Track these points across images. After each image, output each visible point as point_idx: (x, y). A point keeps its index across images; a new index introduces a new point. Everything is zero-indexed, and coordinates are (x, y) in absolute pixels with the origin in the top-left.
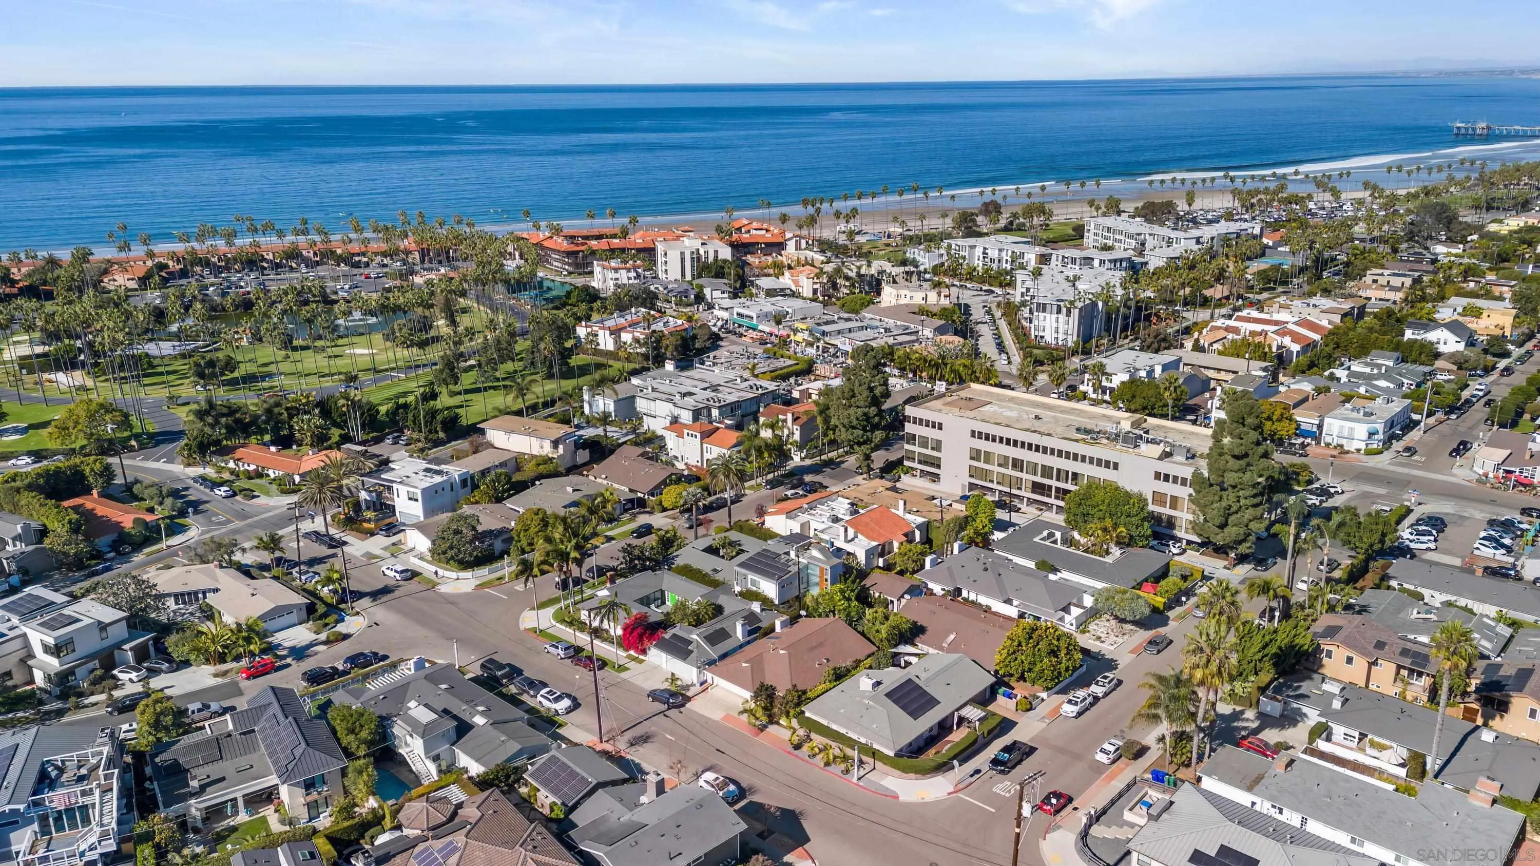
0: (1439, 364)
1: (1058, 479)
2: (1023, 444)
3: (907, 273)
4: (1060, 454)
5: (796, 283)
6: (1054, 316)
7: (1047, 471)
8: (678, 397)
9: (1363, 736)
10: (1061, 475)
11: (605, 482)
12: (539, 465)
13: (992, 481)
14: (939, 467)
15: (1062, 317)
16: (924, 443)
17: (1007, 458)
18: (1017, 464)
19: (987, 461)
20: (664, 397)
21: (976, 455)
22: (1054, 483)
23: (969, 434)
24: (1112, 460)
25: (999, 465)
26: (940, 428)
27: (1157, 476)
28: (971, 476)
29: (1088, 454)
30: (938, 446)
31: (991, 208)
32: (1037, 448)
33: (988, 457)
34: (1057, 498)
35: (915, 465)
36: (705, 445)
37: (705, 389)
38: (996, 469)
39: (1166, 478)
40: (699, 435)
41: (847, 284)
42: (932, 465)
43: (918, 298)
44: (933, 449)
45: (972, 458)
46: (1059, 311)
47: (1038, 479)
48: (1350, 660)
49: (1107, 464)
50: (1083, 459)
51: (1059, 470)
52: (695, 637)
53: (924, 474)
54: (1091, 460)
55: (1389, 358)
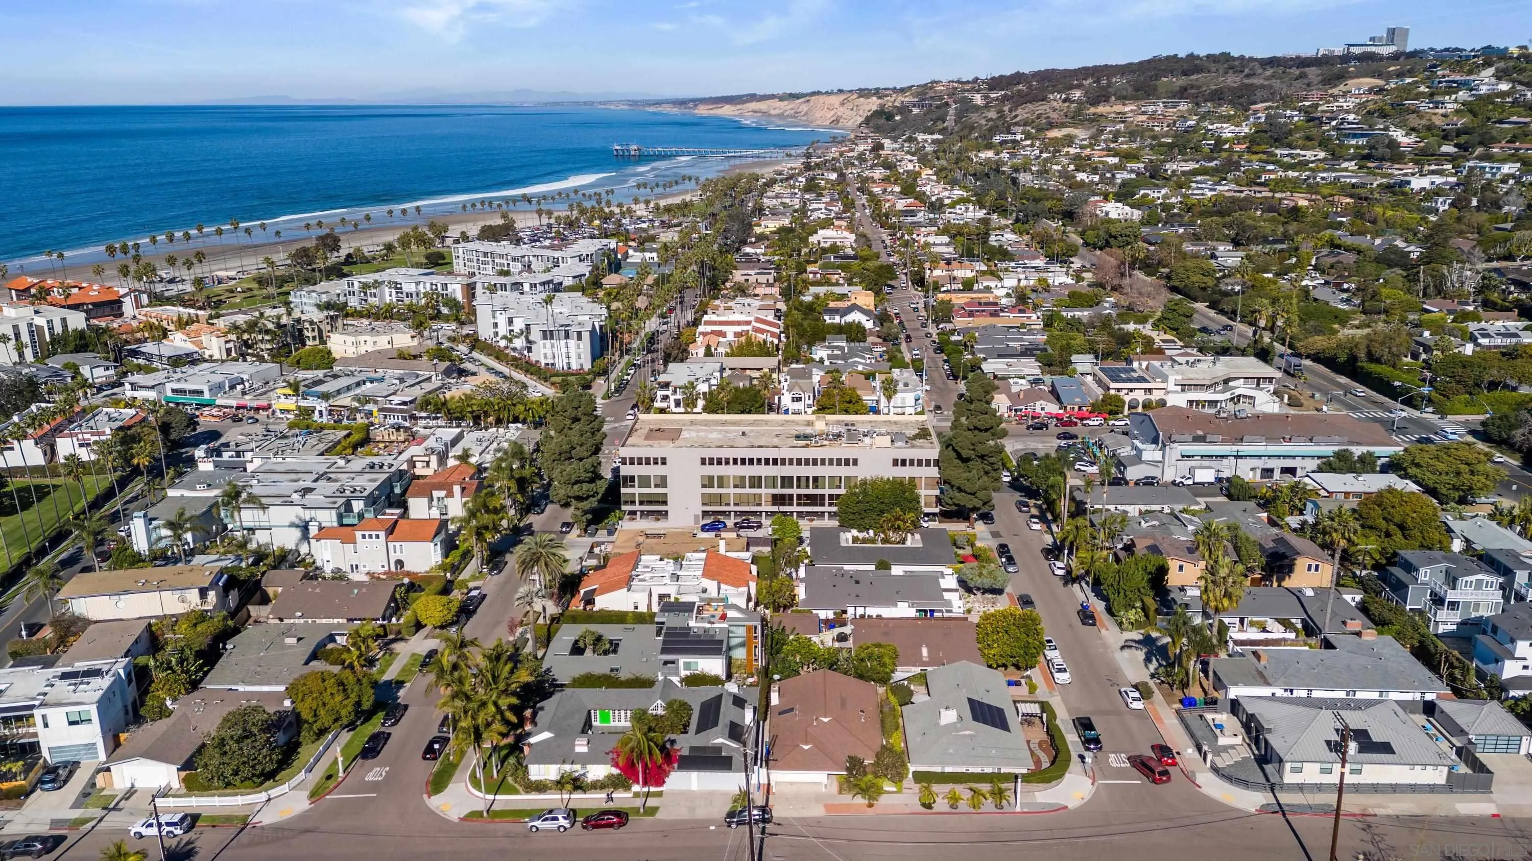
0: (871, 339)
1: (799, 487)
2: (759, 460)
3: (332, 317)
4: (799, 462)
5: (199, 344)
6: (563, 342)
7: (787, 481)
8: (296, 497)
9: (1242, 621)
10: (802, 481)
11: (302, 621)
12: (195, 625)
13: (728, 504)
14: (665, 503)
15: (572, 343)
16: (645, 481)
17: (743, 478)
18: (756, 482)
19: (721, 486)
20: (279, 501)
21: (708, 482)
22: (795, 491)
23: (699, 462)
24: (851, 457)
25: (735, 486)
26: (664, 462)
27: (895, 463)
28: (704, 504)
29: (819, 457)
30: (663, 482)
31: (329, 241)
32: (775, 462)
33: (722, 483)
34: (799, 504)
35: (637, 507)
36: (391, 545)
37: (316, 481)
38: (732, 491)
39: (904, 463)
40: (382, 534)
41: (267, 338)
42: (657, 503)
43: (382, 342)
44: (656, 486)
45: (704, 486)
46: (567, 336)
47: (779, 491)
48: (1181, 568)
49: (847, 462)
50: (823, 462)
51: (799, 478)
52: (720, 740)
53: (645, 514)
54: (831, 462)
55: (842, 340)
